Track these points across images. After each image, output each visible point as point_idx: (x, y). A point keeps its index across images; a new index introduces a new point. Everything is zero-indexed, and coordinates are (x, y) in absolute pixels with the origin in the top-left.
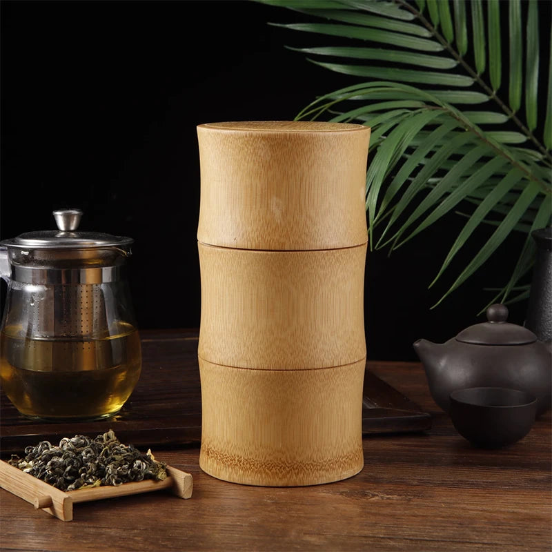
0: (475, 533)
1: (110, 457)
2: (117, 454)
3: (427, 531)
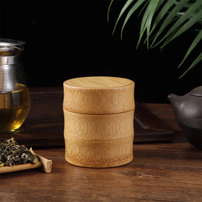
0: (190, 197)
1: (9, 152)
2: (13, 150)
3: (164, 195)
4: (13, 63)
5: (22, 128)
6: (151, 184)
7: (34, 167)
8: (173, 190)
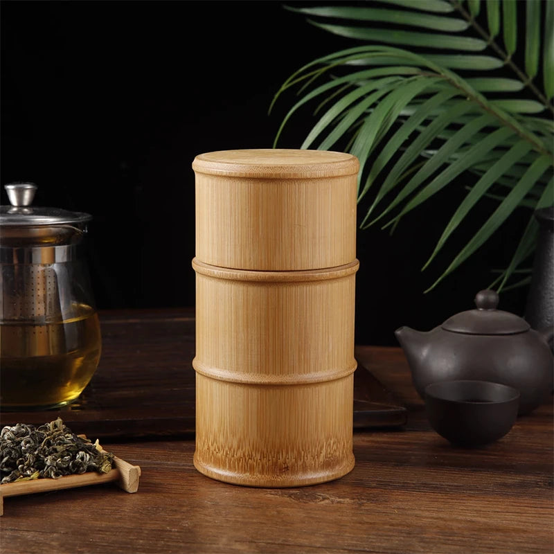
0: (421, 544)
1: (51, 448)
2: (60, 444)
3: (370, 540)
4: (65, 260)
5: (84, 397)
6: (345, 518)
7: (102, 481)
8: (390, 531)
